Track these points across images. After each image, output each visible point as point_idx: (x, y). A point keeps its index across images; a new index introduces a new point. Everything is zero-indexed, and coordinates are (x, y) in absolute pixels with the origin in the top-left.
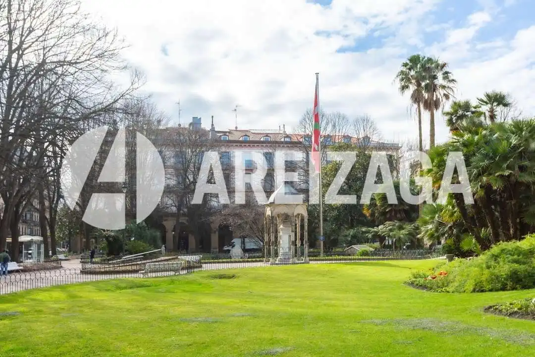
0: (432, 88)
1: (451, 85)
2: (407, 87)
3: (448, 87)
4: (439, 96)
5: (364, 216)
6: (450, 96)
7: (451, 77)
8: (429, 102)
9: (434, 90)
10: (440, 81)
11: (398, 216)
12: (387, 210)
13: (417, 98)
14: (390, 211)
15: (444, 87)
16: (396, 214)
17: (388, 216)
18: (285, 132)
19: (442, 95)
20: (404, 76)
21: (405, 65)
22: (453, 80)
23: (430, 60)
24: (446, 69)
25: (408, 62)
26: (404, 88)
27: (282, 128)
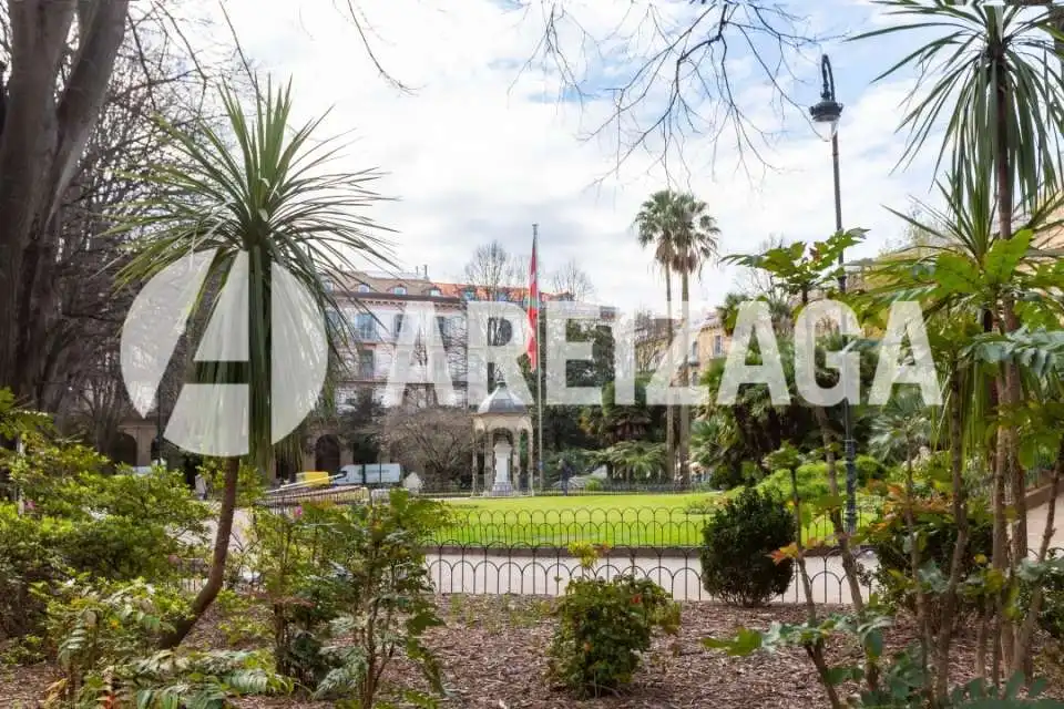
0: (685, 240)
1: (712, 236)
2: (651, 237)
3: (708, 239)
4: (695, 251)
5: (582, 432)
6: (711, 252)
7: (713, 225)
8: (680, 259)
9: (689, 243)
10: (698, 229)
11: (635, 433)
12: (619, 424)
13: (664, 256)
14: (624, 426)
15: (701, 237)
16: (631, 429)
17: (619, 432)
18: (426, 278)
19: (699, 249)
20: (646, 222)
21: (649, 205)
22: (716, 230)
23: (683, 199)
24: (705, 212)
25: (653, 200)
26: (645, 239)
27: (422, 271)
